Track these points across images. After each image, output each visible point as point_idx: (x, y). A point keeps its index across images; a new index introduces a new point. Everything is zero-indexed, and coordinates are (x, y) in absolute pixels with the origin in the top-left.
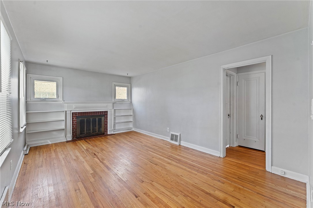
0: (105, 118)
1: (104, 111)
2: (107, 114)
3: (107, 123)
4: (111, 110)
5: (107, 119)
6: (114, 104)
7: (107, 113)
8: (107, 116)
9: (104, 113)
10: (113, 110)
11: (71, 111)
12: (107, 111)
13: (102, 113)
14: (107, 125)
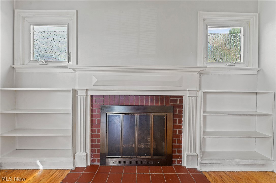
0: (174, 116)
1: (172, 97)
2: (181, 106)
3: (181, 132)
4: (193, 94)
5: (181, 121)
6: (203, 78)
7: (181, 101)
8: (181, 112)
9: (173, 101)
10: (200, 94)
11: (87, 90)
12: (182, 97)
13: (167, 102)
14: (180, 137)
